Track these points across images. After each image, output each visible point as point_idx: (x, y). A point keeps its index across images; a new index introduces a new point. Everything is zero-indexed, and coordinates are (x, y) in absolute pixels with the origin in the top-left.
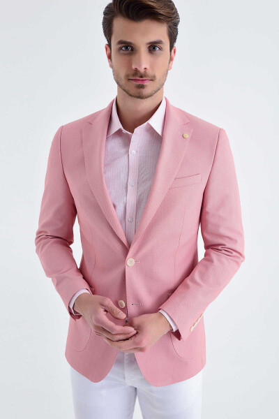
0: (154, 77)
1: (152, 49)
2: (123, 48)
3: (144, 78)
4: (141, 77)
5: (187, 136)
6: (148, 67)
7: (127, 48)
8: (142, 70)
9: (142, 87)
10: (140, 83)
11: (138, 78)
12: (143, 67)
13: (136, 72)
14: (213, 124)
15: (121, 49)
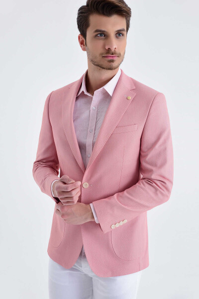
0: (120, 54)
1: (117, 35)
2: (99, 35)
3: (114, 55)
4: (113, 54)
5: (130, 98)
6: (117, 47)
7: (101, 34)
8: (113, 50)
9: (112, 61)
10: (110, 59)
11: (110, 55)
12: (114, 47)
13: (109, 51)
14: (154, 88)
15: (96, 36)
